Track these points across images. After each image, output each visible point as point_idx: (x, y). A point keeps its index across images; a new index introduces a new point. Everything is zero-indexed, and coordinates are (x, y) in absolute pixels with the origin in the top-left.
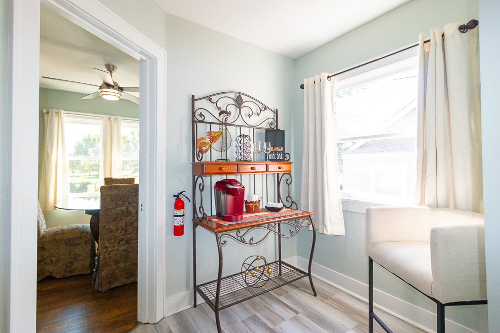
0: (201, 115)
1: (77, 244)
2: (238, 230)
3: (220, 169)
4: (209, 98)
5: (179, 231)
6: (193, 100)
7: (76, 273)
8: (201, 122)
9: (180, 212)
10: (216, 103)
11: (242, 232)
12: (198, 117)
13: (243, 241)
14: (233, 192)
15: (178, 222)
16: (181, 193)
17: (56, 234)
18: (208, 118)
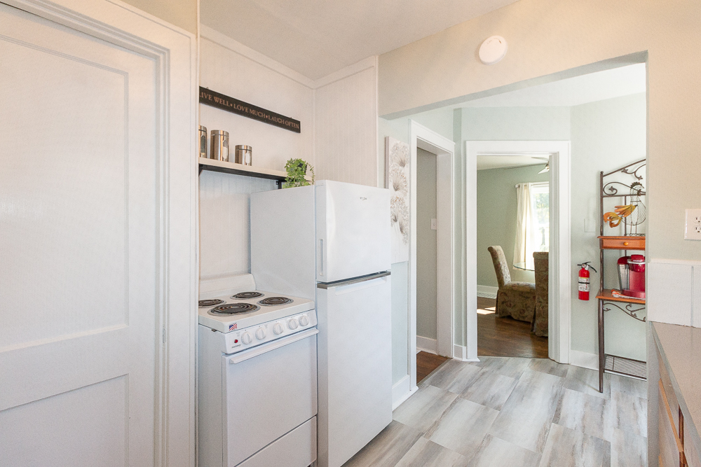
0: (612, 189)
1: (527, 298)
2: (630, 304)
3: (624, 243)
4: (624, 170)
5: (584, 296)
6: (602, 175)
7: (526, 320)
8: (613, 195)
9: (584, 280)
10: (635, 172)
11: (634, 307)
12: (607, 191)
13: (634, 316)
14: (634, 268)
15: (583, 288)
16: (586, 263)
17: (514, 286)
18: (623, 190)
